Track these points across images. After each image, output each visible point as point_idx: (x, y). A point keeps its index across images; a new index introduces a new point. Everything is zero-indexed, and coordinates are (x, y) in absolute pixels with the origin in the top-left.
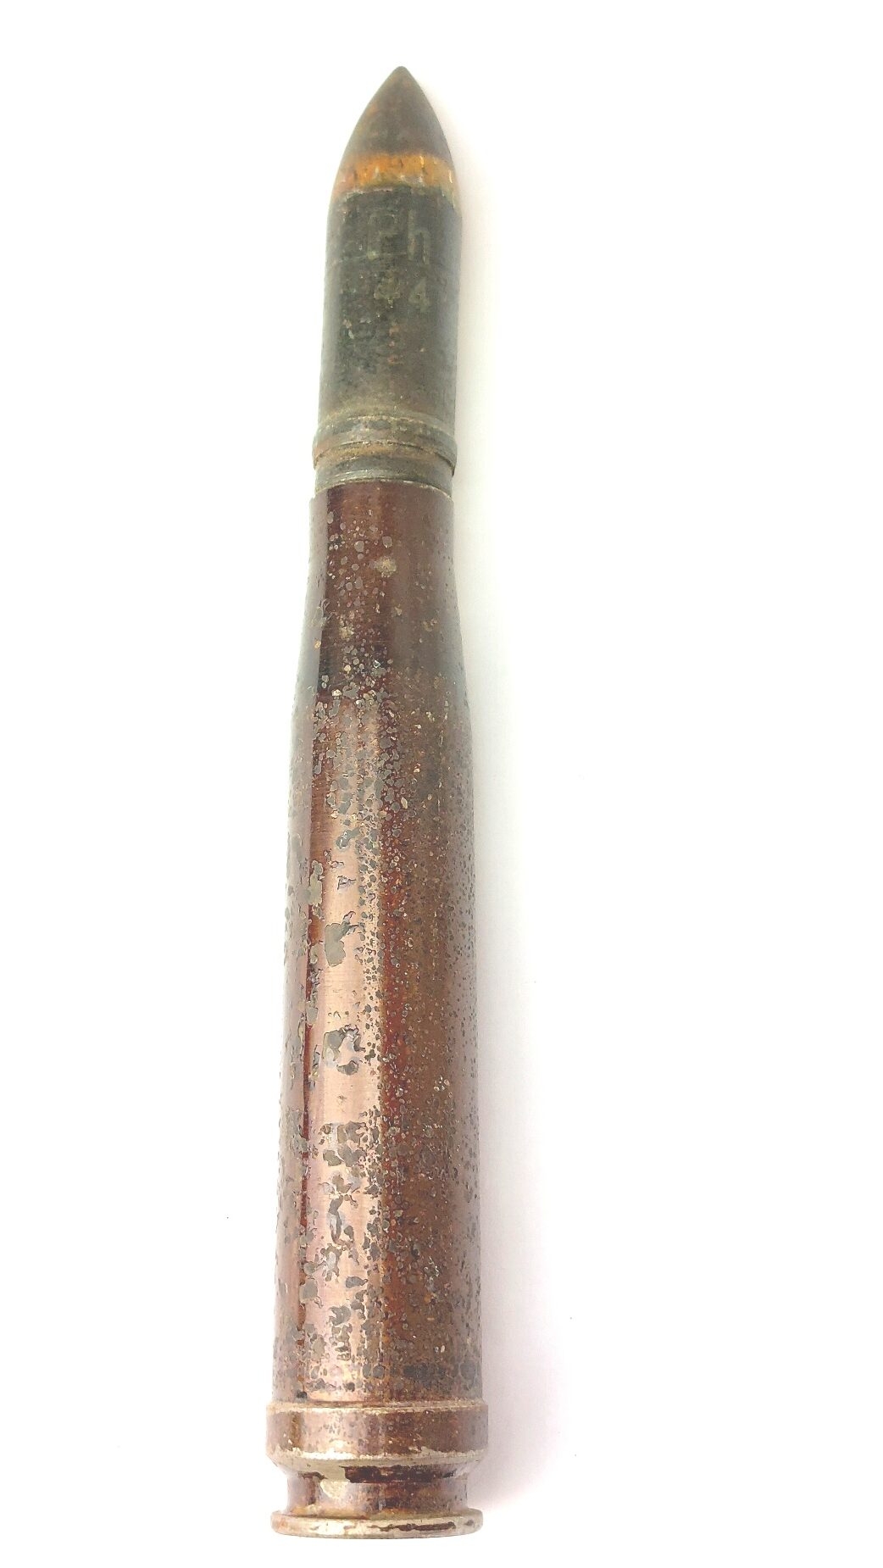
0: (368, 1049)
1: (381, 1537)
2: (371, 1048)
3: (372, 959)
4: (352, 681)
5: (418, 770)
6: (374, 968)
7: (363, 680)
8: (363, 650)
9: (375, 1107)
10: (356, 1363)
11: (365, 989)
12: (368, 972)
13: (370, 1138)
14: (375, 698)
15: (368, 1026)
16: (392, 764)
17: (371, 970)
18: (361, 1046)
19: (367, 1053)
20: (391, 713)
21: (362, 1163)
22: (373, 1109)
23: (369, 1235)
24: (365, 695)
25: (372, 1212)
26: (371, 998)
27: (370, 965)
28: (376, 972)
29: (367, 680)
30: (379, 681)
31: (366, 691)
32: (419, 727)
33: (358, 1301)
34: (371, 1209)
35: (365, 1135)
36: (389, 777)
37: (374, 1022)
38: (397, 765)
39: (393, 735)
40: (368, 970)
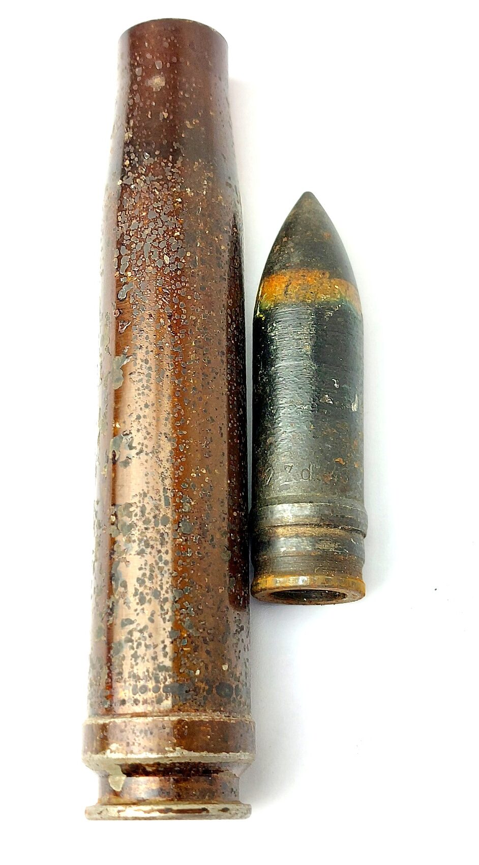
0: (139, 447)
1: (146, 819)
2: (140, 446)
3: (142, 379)
4: (129, 171)
5: (178, 233)
6: (143, 386)
7: (137, 168)
8: (137, 147)
9: (143, 490)
10: (127, 684)
11: (136, 403)
12: (139, 389)
13: (139, 514)
14: (145, 181)
15: (138, 430)
16: (157, 230)
17: (141, 388)
18: (134, 445)
19: (137, 451)
20: (156, 191)
21: (133, 532)
22: (142, 492)
23: (137, 586)
24: (138, 180)
25: (140, 569)
26: (141, 409)
27: (141, 384)
28: (144, 389)
29: (139, 168)
30: (148, 168)
31: (138, 177)
32: (180, 200)
33: (129, 636)
34: (140, 566)
35: (135, 512)
36: (154, 241)
37: (143, 427)
38: (161, 231)
39: (158, 208)
40: (139, 388)
